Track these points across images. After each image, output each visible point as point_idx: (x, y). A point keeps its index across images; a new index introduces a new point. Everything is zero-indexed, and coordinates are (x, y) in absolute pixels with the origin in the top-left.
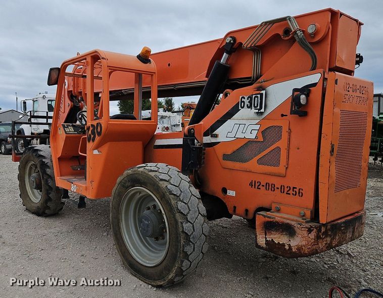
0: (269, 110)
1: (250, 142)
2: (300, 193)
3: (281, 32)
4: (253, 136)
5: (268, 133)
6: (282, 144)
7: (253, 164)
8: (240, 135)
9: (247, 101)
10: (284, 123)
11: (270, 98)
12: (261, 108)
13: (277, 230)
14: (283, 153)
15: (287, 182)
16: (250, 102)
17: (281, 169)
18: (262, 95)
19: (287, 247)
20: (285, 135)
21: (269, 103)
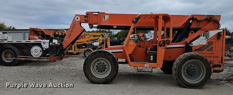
0: (209, 38)
1: (204, 45)
2: (218, 57)
3: (209, 18)
4: (205, 44)
5: (210, 43)
6: (213, 46)
7: (205, 51)
8: (201, 44)
9: (203, 35)
10: (214, 41)
11: (209, 34)
12: (207, 37)
13: (216, 67)
14: (214, 48)
15: (215, 55)
16: (204, 35)
17: (213, 52)
18: (207, 33)
19: (219, 70)
20: (214, 44)
21: (209, 36)
